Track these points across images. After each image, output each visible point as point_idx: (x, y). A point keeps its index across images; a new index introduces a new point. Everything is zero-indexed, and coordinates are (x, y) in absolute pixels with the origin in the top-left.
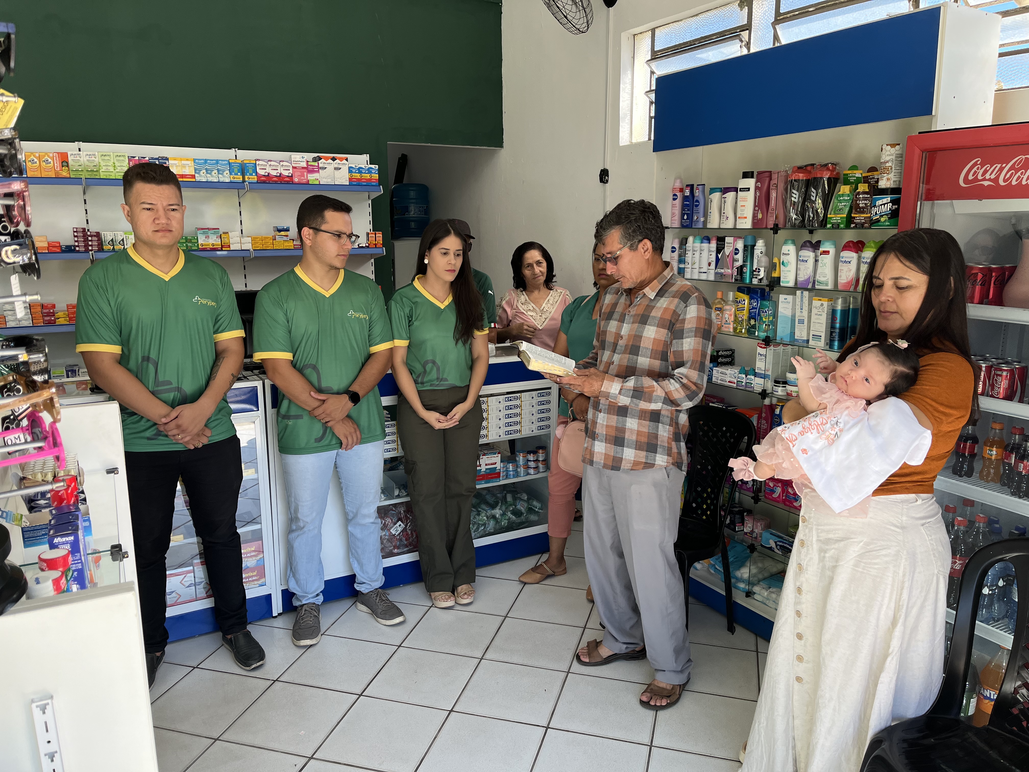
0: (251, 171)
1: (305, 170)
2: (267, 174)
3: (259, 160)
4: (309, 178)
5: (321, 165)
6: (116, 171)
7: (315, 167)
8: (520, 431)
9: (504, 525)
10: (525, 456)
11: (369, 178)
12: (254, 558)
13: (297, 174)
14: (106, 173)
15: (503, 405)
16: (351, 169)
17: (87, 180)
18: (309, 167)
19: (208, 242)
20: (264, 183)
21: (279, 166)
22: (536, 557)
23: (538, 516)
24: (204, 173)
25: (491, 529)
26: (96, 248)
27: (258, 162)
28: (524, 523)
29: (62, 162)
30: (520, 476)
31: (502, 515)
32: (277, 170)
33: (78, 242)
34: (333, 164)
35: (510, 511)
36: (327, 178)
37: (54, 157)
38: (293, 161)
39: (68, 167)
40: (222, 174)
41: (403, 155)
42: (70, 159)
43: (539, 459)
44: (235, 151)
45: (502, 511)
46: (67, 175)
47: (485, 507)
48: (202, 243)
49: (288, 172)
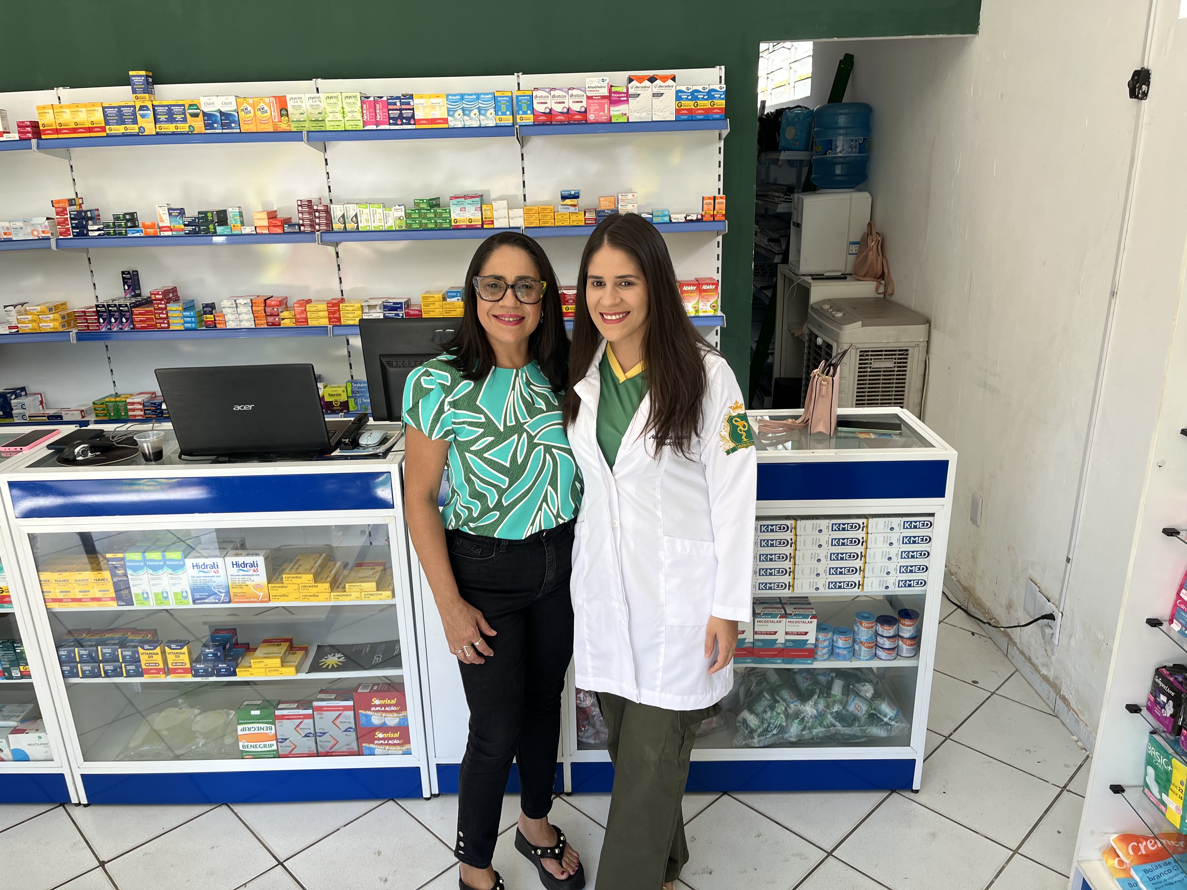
0: (524, 108)
1: (606, 101)
2: (548, 111)
3: (536, 89)
4: (612, 113)
6: (346, 119)
7: (623, 95)
8: (860, 585)
9: (817, 733)
10: (872, 627)
11: (710, 107)
12: (395, 715)
13: (593, 107)
14: (333, 123)
15: (827, 536)
16: (679, 94)
17: (310, 133)
18: (613, 94)
19: (464, 216)
20: (544, 124)
21: (567, 96)
22: (876, 797)
23: (888, 731)
24: (459, 115)
25: (791, 737)
26: (324, 228)
27: (535, 93)
28: (858, 737)
29: (281, 110)
30: (860, 659)
31: (816, 717)
32: (564, 103)
33: (303, 220)
34: (651, 87)
35: (831, 714)
36: (641, 111)
37: (271, 104)
38: (588, 88)
39: (288, 116)
40: (484, 115)
41: (847, 55)
42: (290, 104)
43: (901, 634)
44: (518, 76)
45: (817, 710)
46: (287, 128)
47: (788, 696)
48: (456, 217)
49: (580, 105)
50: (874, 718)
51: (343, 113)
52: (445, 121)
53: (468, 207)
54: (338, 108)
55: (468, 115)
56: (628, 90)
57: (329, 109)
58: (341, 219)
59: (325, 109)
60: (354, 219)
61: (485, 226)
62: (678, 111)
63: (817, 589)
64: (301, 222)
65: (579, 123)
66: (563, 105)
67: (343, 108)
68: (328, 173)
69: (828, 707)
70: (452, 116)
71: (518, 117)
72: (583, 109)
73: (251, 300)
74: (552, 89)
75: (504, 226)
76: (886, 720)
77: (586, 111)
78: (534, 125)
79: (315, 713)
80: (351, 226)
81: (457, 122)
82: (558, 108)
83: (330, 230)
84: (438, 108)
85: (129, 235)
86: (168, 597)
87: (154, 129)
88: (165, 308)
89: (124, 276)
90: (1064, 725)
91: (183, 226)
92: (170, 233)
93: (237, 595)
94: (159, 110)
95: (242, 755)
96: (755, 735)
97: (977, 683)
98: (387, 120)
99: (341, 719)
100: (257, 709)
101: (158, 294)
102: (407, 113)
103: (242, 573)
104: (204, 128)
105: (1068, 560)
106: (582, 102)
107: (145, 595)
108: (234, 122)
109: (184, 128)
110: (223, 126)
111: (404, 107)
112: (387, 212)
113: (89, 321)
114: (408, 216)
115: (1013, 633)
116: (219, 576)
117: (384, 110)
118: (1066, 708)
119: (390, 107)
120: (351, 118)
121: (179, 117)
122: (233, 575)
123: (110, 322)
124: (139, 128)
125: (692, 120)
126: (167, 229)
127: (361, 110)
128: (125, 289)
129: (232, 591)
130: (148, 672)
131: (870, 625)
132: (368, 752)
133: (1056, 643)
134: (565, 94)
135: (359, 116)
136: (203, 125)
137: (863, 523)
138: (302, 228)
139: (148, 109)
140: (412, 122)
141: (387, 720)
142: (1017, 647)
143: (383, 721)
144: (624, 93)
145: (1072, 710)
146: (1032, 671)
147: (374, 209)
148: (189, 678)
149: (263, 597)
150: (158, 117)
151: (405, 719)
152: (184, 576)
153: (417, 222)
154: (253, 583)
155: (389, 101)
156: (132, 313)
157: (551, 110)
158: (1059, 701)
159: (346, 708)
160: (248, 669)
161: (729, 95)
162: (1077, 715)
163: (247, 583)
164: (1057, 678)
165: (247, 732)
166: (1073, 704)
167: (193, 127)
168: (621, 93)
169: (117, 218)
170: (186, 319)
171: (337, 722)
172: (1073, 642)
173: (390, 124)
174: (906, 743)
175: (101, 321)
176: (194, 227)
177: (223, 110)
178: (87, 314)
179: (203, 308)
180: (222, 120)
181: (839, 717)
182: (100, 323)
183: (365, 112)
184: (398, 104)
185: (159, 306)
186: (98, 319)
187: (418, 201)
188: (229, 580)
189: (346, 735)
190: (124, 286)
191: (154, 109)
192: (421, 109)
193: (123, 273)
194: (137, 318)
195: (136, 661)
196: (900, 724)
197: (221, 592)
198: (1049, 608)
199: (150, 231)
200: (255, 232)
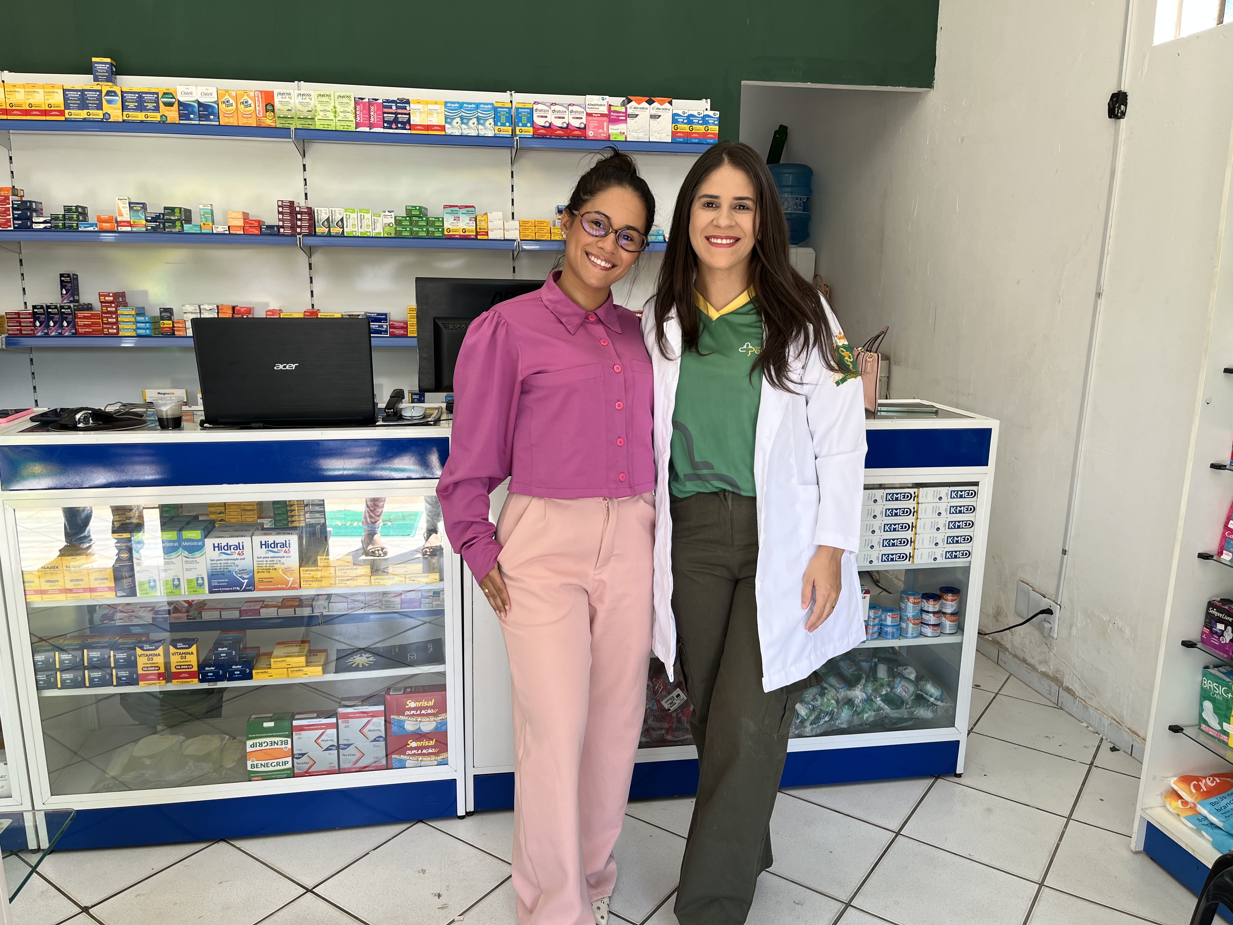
0: (524, 120)
1: (605, 119)
2: (548, 125)
3: (537, 103)
4: (610, 131)
5: (630, 111)
6: (337, 119)
7: (621, 114)
8: (911, 557)
9: (867, 718)
10: (918, 603)
11: (704, 131)
12: (432, 718)
13: (593, 124)
14: (323, 122)
15: (884, 505)
16: (676, 117)
17: (296, 130)
18: (612, 113)
19: (458, 226)
20: (543, 138)
21: (567, 111)
22: (924, 783)
23: (933, 712)
24: (457, 123)
25: (842, 724)
26: (306, 231)
27: (535, 107)
28: (906, 720)
29: (266, 106)
30: (906, 637)
31: (866, 701)
32: (564, 118)
33: (283, 222)
34: (649, 109)
35: (881, 696)
36: (639, 131)
37: (256, 98)
38: (588, 105)
39: (273, 111)
40: (483, 124)
41: (782, 127)
42: (277, 100)
43: (944, 610)
44: (511, 95)
45: (866, 694)
46: (272, 124)
47: (836, 682)
48: (449, 227)
49: (580, 121)
50: (920, 699)
51: (335, 112)
52: (443, 128)
53: (462, 217)
54: (330, 107)
55: (466, 124)
56: (626, 109)
57: (319, 107)
58: (326, 223)
59: (316, 107)
60: (340, 223)
61: (479, 237)
62: (674, 134)
63: (871, 562)
64: (281, 224)
65: (578, 138)
66: (562, 120)
67: (335, 108)
68: (305, 180)
69: (875, 690)
70: (450, 123)
71: (518, 129)
72: (583, 126)
73: (218, 307)
74: (552, 104)
75: (499, 238)
76: (932, 700)
77: (585, 128)
78: (533, 138)
79: (340, 721)
80: (335, 230)
81: (454, 129)
82: (558, 123)
83: (312, 232)
84: (435, 115)
85: (80, 229)
86: (179, 585)
87: (121, 116)
88: (115, 312)
89: (62, 279)
90: (1071, 715)
91: (144, 222)
92: (129, 229)
93: (262, 581)
94: (128, 96)
95: (249, 777)
96: (807, 724)
97: (980, 686)
98: (382, 123)
99: (369, 727)
100: (271, 721)
101: (108, 296)
102: (402, 118)
103: (271, 554)
104: (178, 119)
105: (1064, 552)
106: (581, 118)
107: (152, 584)
108: (212, 113)
109: (155, 117)
110: (200, 117)
111: (400, 111)
112: (375, 218)
113: (22, 324)
114: (398, 222)
115: (1003, 639)
116: (244, 559)
117: (379, 112)
118: (1071, 698)
119: (386, 110)
120: (343, 118)
121: (150, 106)
122: (261, 558)
123: (48, 326)
124: (104, 115)
125: (687, 143)
126: (126, 224)
127: (354, 111)
128: (62, 294)
129: (257, 576)
130: (145, 678)
131: (917, 600)
132: (399, 765)
133: (1055, 637)
134: (565, 110)
135: (351, 117)
136: (178, 115)
137: (915, 493)
138: (282, 230)
139: (116, 94)
140: (408, 127)
141: (423, 725)
142: (1008, 652)
143: (418, 727)
144: (623, 113)
145: (1078, 698)
146: (1029, 671)
147: (362, 214)
148: (195, 684)
149: (293, 583)
150: (126, 104)
151: (444, 723)
152: (202, 560)
153: (408, 229)
154: (283, 566)
155: (384, 104)
156: (75, 317)
157: (550, 124)
158: (1063, 693)
159: (374, 715)
160: (266, 670)
161: (722, 122)
162: (1085, 701)
163: (276, 566)
164: (1058, 671)
165: (258, 748)
166: (1079, 692)
167: (166, 117)
168: (620, 112)
169: (68, 209)
170: (138, 325)
171: (365, 731)
172: (1074, 631)
173: (384, 127)
174: (951, 723)
175: (38, 324)
176: (158, 224)
177: (201, 100)
178: (21, 316)
179: (161, 313)
180: (199, 111)
181: (887, 699)
182: (35, 326)
183: (358, 113)
184: (394, 108)
185: (109, 309)
186: (34, 322)
187: (410, 208)
188: (255, 563)
189: (374, 746)
190: (62, 290)
191: (122, 95)
192: (418, 114)
193: (62, 275)
194: (80, 322)
195: (131, 664)
196: (945, 704)
197: (244, 579)
198: (1045, 604)
199: (106, 226)
200: (227, 232)
